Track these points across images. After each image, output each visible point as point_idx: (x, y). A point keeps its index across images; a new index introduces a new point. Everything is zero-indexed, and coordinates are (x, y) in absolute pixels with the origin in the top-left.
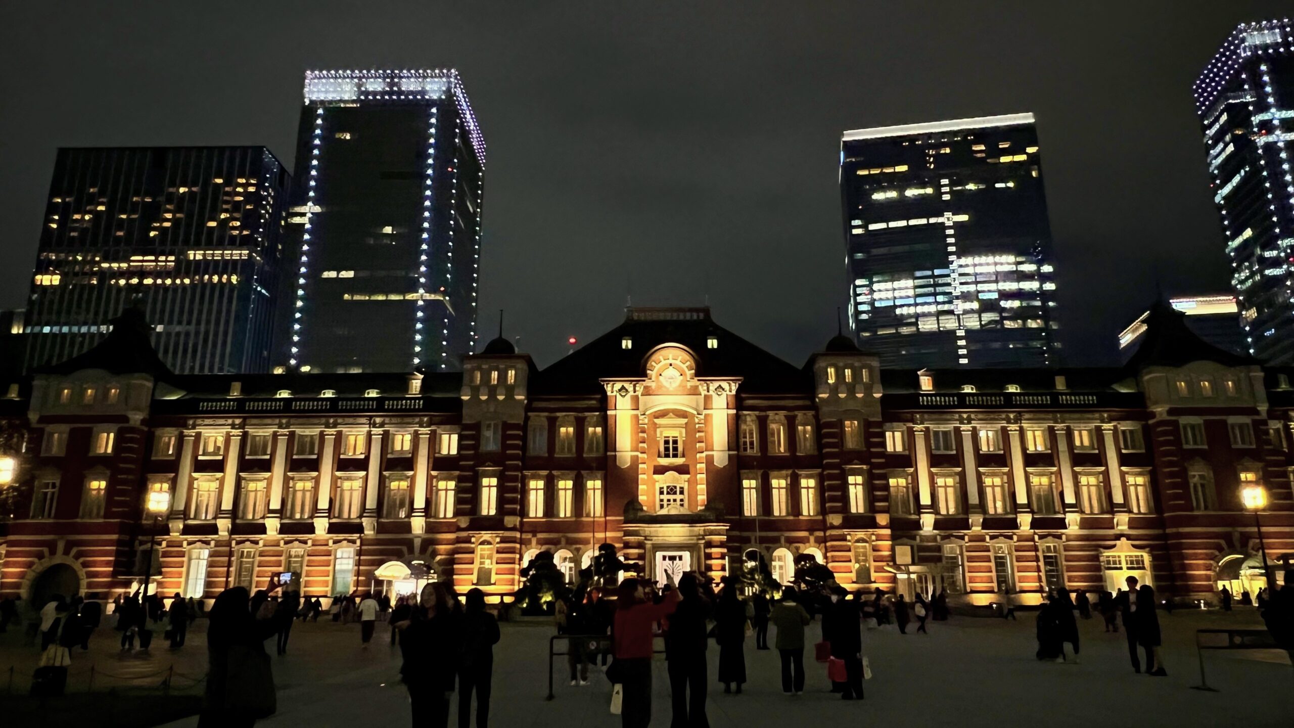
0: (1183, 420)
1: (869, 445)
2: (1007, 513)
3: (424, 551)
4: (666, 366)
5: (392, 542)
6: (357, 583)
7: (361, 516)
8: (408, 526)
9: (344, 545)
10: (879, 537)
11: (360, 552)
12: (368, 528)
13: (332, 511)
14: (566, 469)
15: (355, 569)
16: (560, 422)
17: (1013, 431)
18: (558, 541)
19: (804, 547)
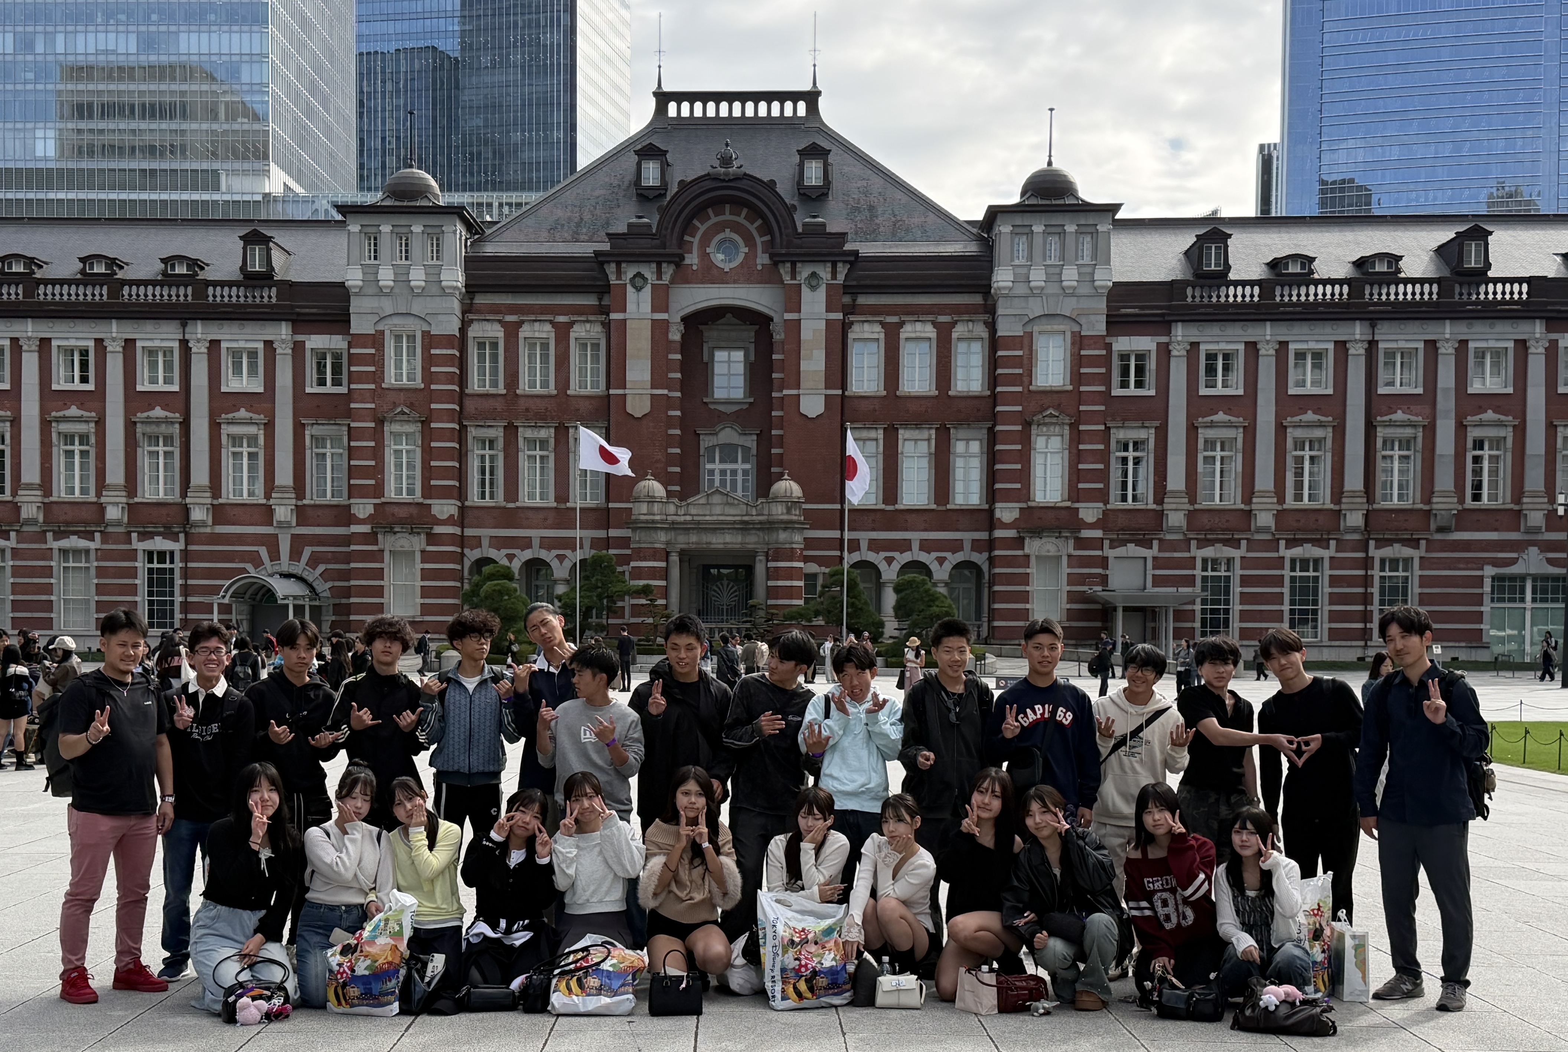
1: (1078, 381)
2: (1325, 501)
3: (295, 555)
4: (720, 227)
5: (240, 539)
6: (186, 607)
7: (184, 495)
8: (266, 513)
9: (160, 544)
10: (1081, 543)
11: (186, 555)
12: (198, 514)
13: (131, 484)
14: (539, 418)
15: (178, 582)
16: (525, 331)
17: (1357, 351)
18: (526, 543)
19: (954, 558)
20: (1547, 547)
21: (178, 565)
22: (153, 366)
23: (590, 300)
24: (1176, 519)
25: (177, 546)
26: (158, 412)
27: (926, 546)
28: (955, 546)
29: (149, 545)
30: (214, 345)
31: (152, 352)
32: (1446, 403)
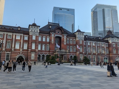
0: (113, 44)
1: (82, 43)
2: (95, 52)
3: (22, 54)
4: (58, 31)
5: (17, 52)
6: (10, 58)
7: (11, 48)
8: (19, 50)
9: (8, 52)
10: (83, 55)
11: (11, 54)
12: (13, 50)
13: (6, 47)
14: (44, 43)
15: (10, 56)
16: (43, 36)
17: (96, 43)
18: (43, 53)
19: (74, 56)
20: (107, 56)
21: (10, 54)
22: (9, 36)
23: (48, 35)
24: (87, 53)
25: (10, 53)
26: (9, 40)
27: (72, 55)
28: (74, 55)
29: (7, 53)
30: (16, 35)
31: (9, 35)
32: (101, 47)
